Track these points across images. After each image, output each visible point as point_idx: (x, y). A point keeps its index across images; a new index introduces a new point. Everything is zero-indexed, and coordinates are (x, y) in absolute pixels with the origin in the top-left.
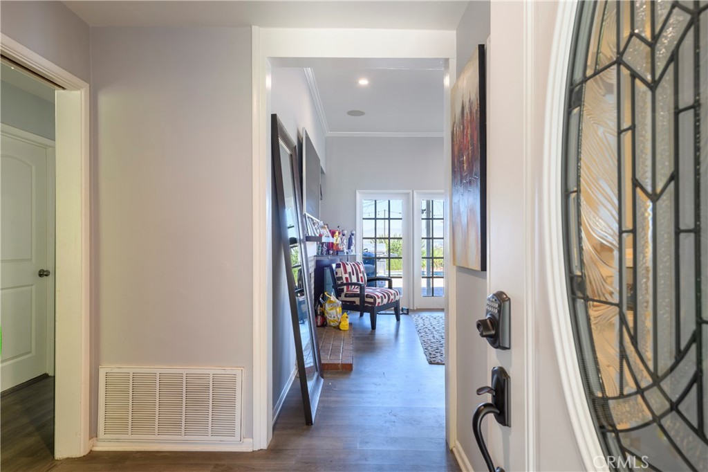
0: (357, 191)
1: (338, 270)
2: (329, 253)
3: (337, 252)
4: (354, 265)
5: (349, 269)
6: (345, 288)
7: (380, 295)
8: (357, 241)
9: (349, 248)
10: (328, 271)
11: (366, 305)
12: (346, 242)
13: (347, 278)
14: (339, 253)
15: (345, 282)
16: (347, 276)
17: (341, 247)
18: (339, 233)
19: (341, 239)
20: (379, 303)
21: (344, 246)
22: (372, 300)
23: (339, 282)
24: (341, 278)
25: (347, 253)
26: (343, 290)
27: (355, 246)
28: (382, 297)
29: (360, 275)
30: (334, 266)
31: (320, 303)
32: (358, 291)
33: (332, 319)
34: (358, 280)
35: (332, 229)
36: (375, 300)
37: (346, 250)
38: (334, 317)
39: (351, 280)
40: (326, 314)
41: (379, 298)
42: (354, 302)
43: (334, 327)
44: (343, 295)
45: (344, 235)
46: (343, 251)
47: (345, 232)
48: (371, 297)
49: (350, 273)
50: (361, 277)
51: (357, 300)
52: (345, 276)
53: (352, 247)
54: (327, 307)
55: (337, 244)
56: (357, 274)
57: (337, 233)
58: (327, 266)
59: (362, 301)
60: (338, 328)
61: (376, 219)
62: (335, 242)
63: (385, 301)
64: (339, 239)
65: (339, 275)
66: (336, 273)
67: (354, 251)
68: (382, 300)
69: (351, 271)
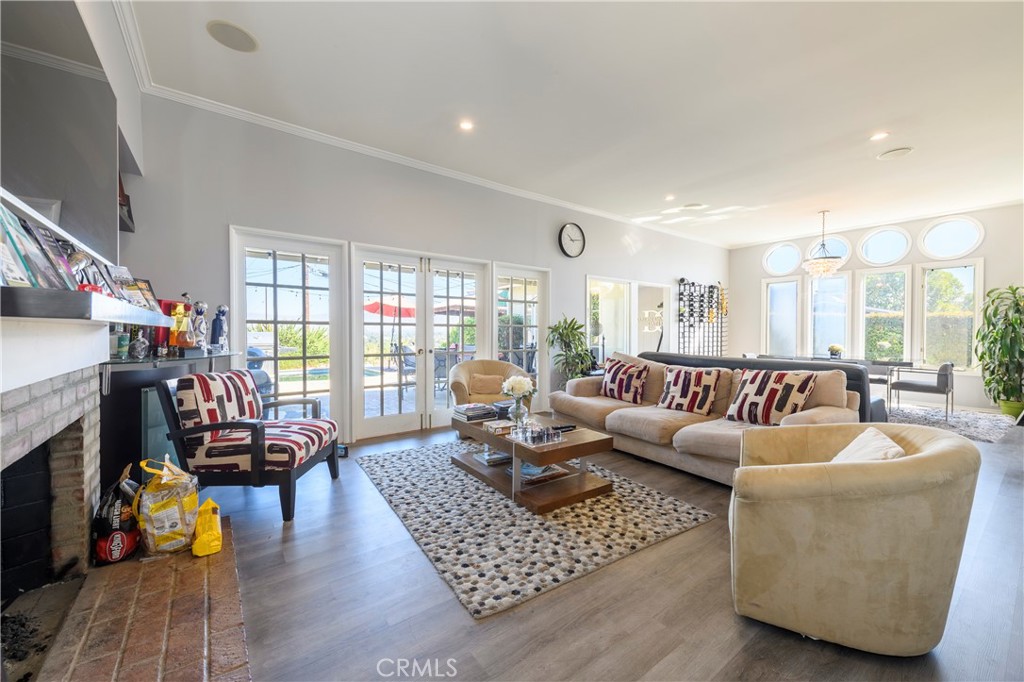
0: (231, 227)
1: (186, 395)
2: (156, 355)
3: (181, 349)
4: (229, 378)
5: (218, 388)
6: (207, 436)
7: (302, 440)
8: (232, 326)
9: (214, 340)
10: (152, 398)
11: (267, 468)
12: (205, 327)
13: (211, 413)
14: (188, 354)
15: (206, 421)
16: (213, 405)
17: (192, 340)
18: (187, 308)
19: (193, 322)
20: (301, 459)
21: (202, 338)
22: (285, 457)
23: (190, 424)
24: (196, 413)
25: (210, 352)
26: (200, 441)
27: (229, 336)
28: (306, 443)
29: (247, 399)
30: (172, 383)
31: (119, 493)
32: (246, 437)
33: (167, 531)
34: (242, 412)
35: (167, 298)
36: (293, 455)
37: (205, 346)
38: (173, 526)
39: (224, 415)
40: (142, 525)
41: (300, 448)
42: (236, 466)
43: (175, 552)
44: (201, 452)
45: (199, 313)
46: (199, 348)
47: (205, 306)
48: (283, 450)
49: (220, 399)
50: (250, 403)
51: (244, 462)
52: (204, 407)
53: (222, 340)
54: (149, 503)
55: (182, 334)
56: (240, 398)
57: (180, 308)
58: (150, 384)
59: (259, 461)
60: (187, 552)
61: (275, 286)
62: (174, 327)
63: (313, 450)
64: (187, 321)
65: (189, 406)
66: (181, 402)
67: (226, 347)
68: (308, 451)
69: (223, 392)
